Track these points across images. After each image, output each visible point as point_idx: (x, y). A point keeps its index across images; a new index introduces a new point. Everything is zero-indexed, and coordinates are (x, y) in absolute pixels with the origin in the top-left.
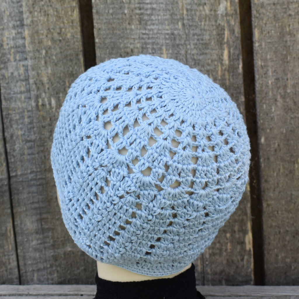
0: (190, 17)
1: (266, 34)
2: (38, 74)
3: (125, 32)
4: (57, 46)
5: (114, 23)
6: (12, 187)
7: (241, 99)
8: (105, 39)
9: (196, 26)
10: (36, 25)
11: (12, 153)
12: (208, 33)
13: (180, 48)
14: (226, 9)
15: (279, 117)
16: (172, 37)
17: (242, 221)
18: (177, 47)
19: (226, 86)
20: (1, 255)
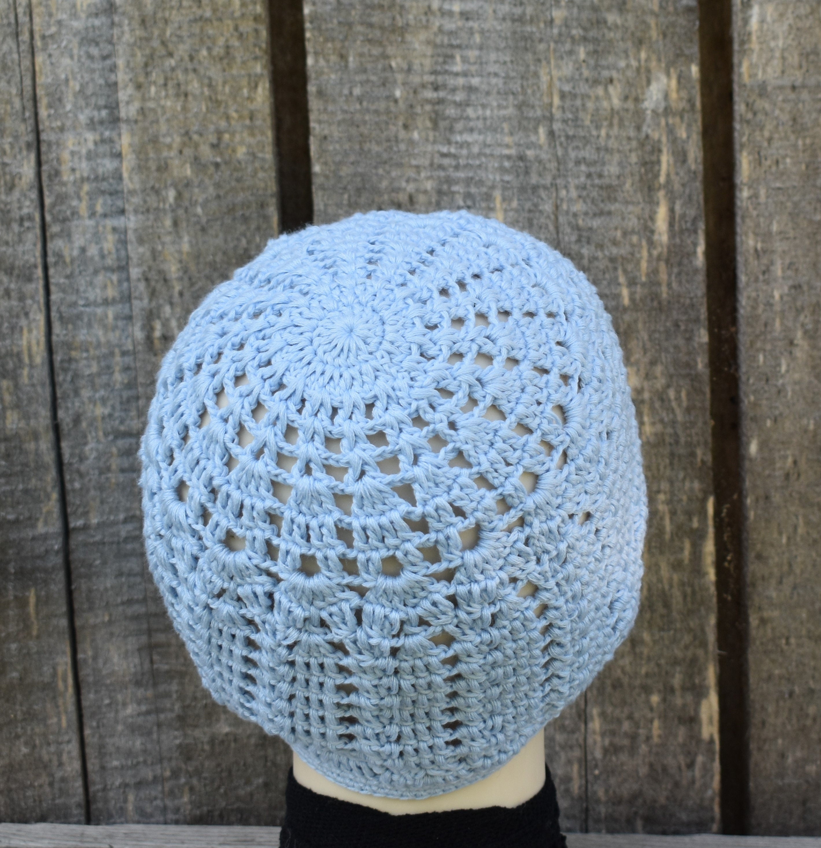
0: (570, 116)
1: (770, 167)
2: (155, 254)
3: (395, 149)
4: (207, 181)
5: (365, 122)
6: (73, 557)
7: (699, 337)
8: (340, 163)
9: (584, 137)
10: (152, 122)
11: (76, 466)
12: (616, 157)
13: (539, 197)
14: (666, 96)
15: (797, 388)
16: (520, 167)
17: (694, 661)
18: (533, 193)
19: (660, 303)
20: (37, 742)
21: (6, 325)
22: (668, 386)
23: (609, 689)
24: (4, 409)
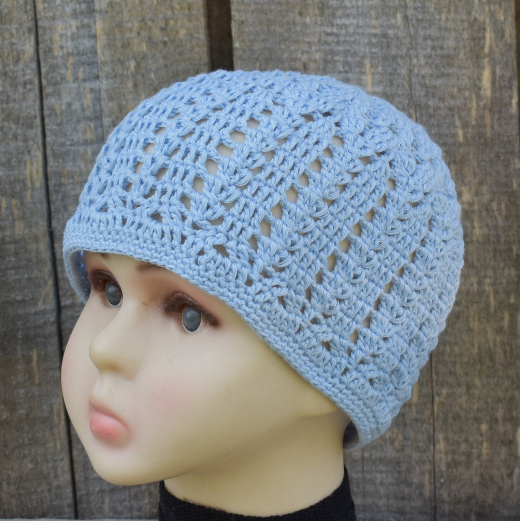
0: (419, 5)
2: (121, 108)
3: (293, 30)
4: (158, 54)
5: (271, 11)
6: (64, 326)
7: (515, 164)
8: (253, 41)
9: (430, 20)
10: (118, 13)
13: (398, 64)
16: (383, 42)
18: (393, 61)
19: (485, 140)
20: (39, 460)
21: (14, 159)
22: (492, 200)
23: (451, 420)
24: (14, 220)
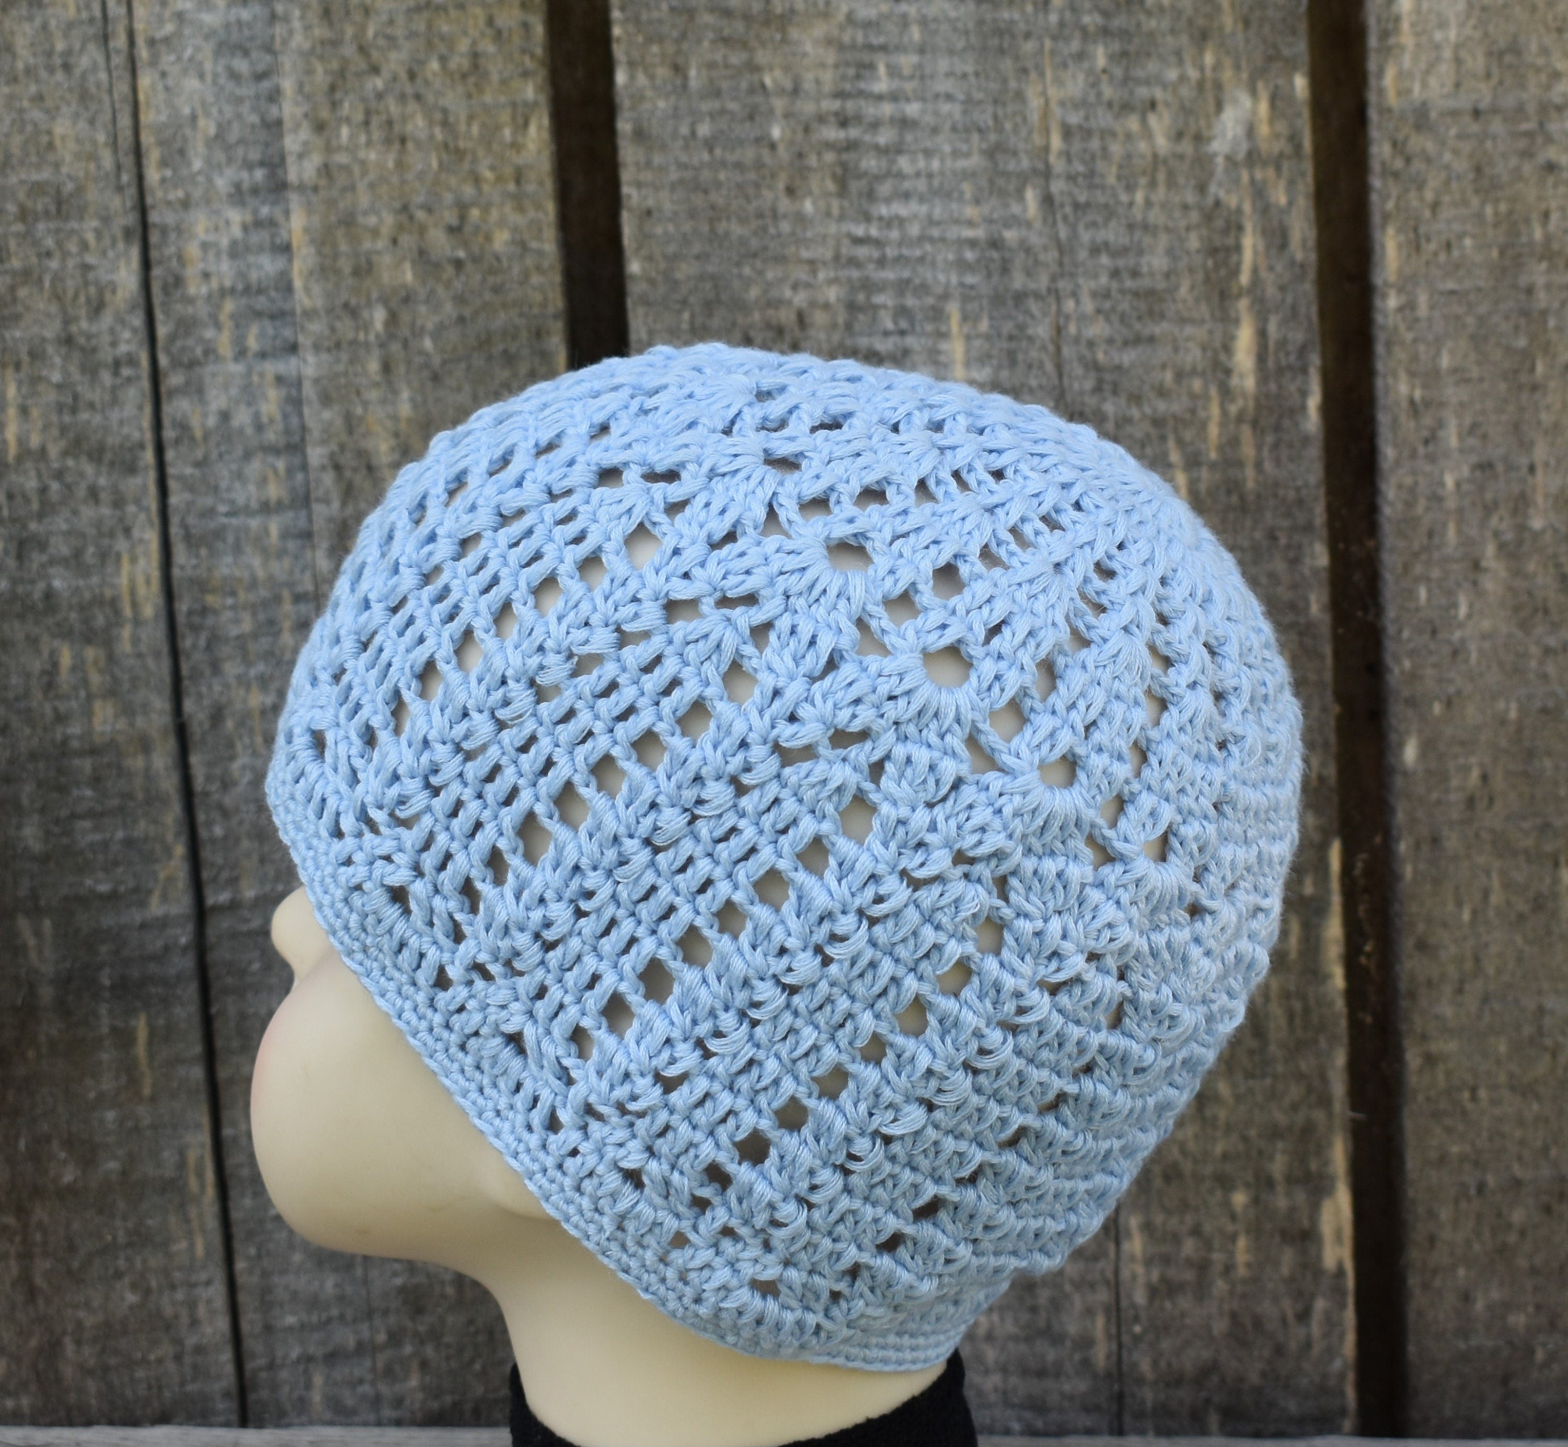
0: (1080, 168)
1: (1436, 254)
2: (350, 423)
3: (772, 231)
4: (441, 291)
5: (718, 185)
6: (214, 956)
7: (1313, 556)
8: (675, 258)
9: (1106, 206)
10: (344, 190)
11: (216, 797)
12: (1163, 240)
13: (1028, 313)
14: (1251, 131)
15: (1487, 645)
16: (991, 259)
17: (1308, 1130)
18: (1016, 305)
19: (1242, 497)
20: (154, 1284)
21: (91, 550)
24: (90, 698)
